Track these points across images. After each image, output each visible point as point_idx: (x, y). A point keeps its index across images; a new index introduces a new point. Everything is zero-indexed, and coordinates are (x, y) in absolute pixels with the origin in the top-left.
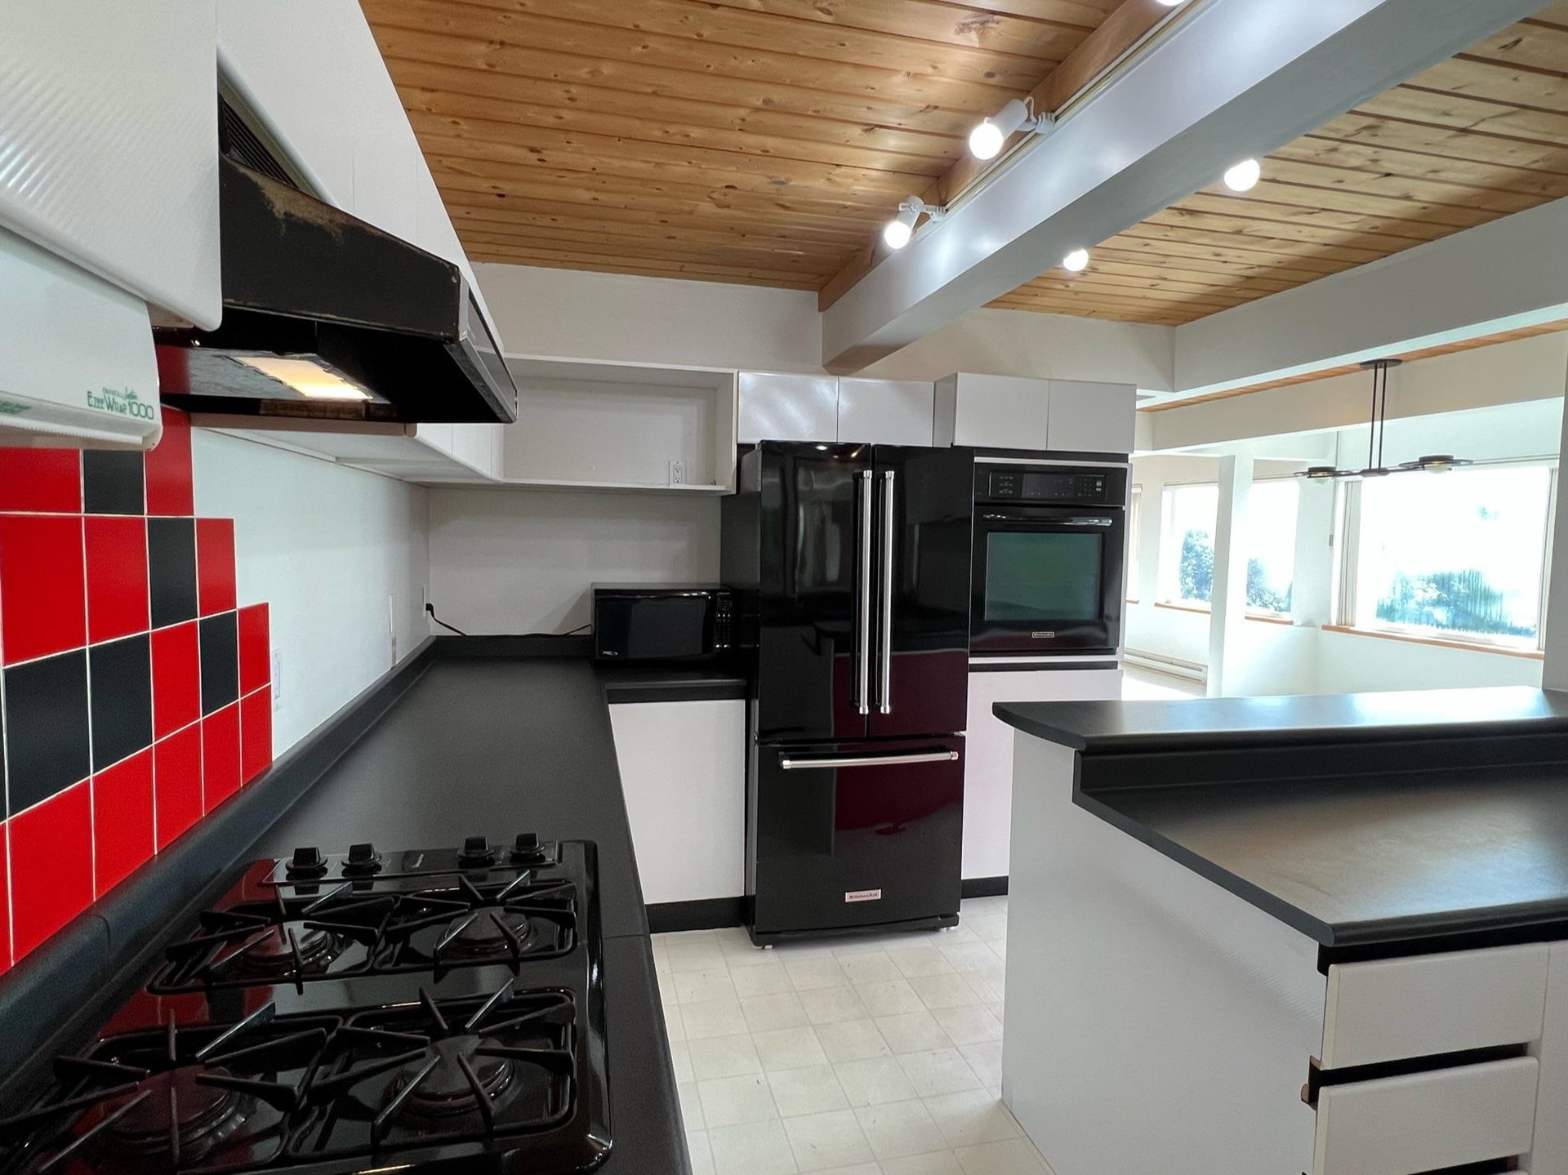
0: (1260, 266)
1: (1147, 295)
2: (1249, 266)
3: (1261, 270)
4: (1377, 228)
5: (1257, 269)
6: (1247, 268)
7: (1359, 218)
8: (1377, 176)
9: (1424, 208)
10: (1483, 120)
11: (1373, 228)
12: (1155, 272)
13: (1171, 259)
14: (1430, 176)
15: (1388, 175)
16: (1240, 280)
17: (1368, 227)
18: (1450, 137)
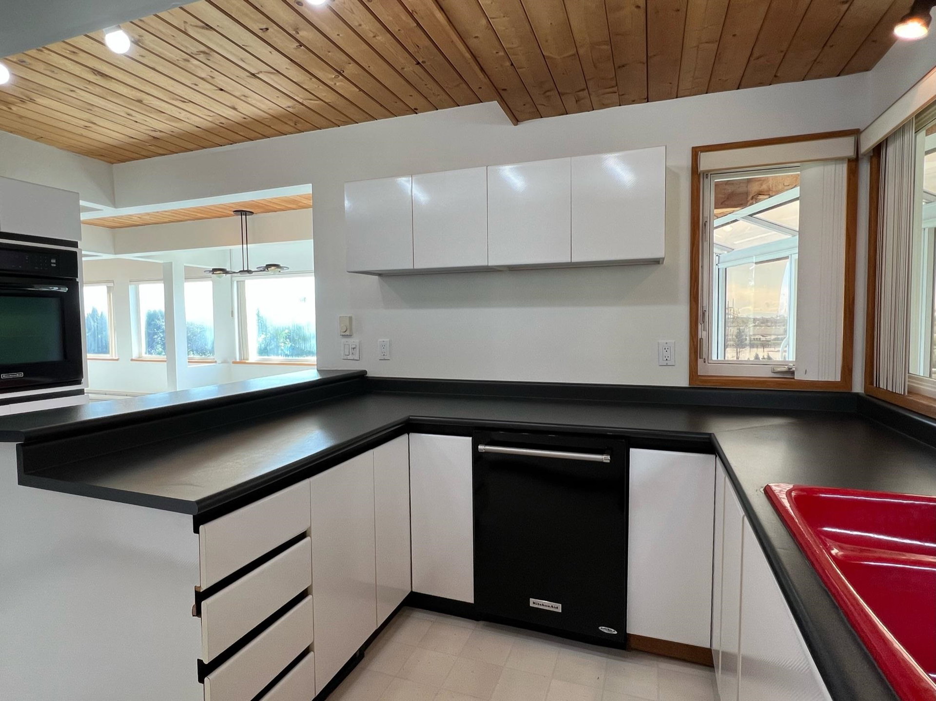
0: (161, 131)
1: (84, 134)
2: (153, 129)
3: (162, 134)
4: (223, 124)
5: (158, 133)
6: (152, 131)
7: (212, 114)
8: (217, 89)
9: (244, 118)
10: (261, 72)
11: (221, 123)
12: (86, 116)
13: (96, 109)
14: (243, 98)
15: (222, 90)
16: (150, 138)
17: (218, 122)
18: (248, 76)
